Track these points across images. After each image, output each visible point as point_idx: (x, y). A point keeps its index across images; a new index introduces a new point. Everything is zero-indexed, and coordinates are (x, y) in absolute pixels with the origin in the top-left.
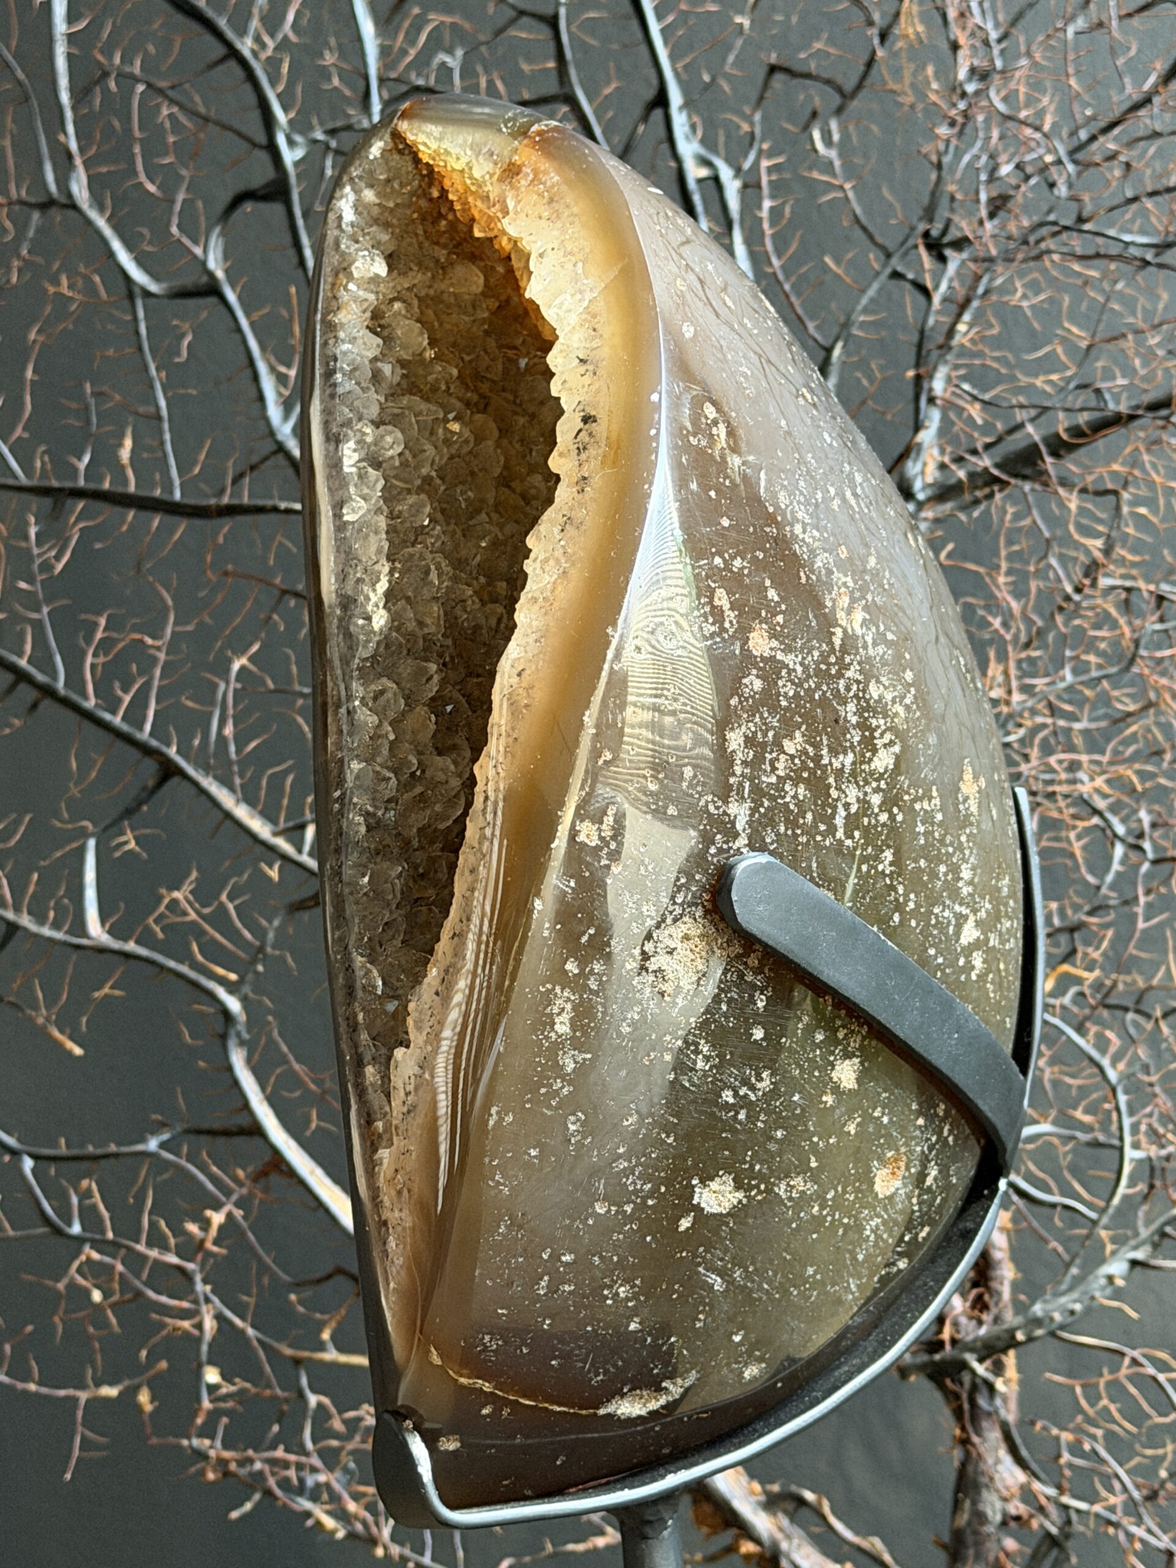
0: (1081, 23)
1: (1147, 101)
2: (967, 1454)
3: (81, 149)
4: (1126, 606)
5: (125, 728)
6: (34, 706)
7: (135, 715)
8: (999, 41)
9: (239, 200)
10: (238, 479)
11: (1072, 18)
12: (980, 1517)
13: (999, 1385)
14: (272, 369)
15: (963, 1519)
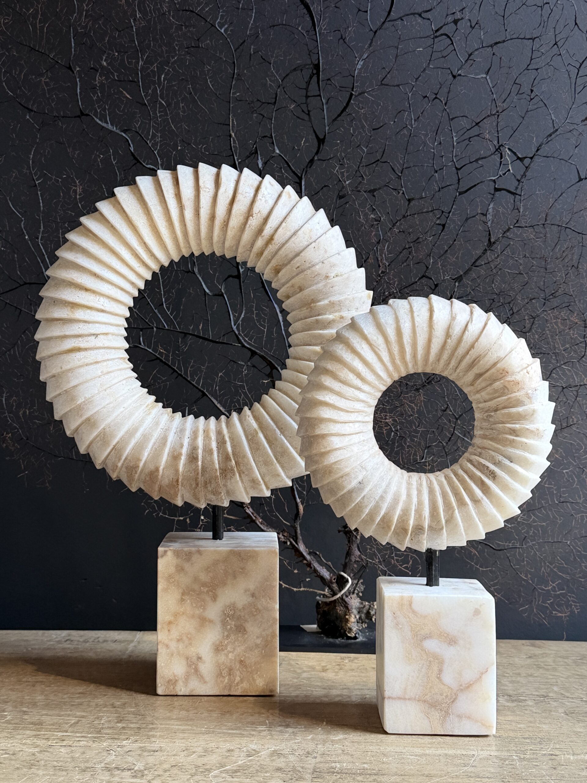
0: (405, 264)
1: (416, 282)
2: (349, 549)
3: (197, 261)
4: (400, 386)
5: (195, 384)
6: (177, 377)
7: (198, 382)
8: (388, 266)
9: (229, 276)
10: (224, 335)
11: (403, 263)
12: (350, 560)
13: (358, 537)
14: (233, 313)
15: (347, 561)
